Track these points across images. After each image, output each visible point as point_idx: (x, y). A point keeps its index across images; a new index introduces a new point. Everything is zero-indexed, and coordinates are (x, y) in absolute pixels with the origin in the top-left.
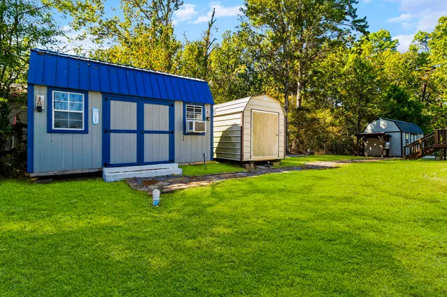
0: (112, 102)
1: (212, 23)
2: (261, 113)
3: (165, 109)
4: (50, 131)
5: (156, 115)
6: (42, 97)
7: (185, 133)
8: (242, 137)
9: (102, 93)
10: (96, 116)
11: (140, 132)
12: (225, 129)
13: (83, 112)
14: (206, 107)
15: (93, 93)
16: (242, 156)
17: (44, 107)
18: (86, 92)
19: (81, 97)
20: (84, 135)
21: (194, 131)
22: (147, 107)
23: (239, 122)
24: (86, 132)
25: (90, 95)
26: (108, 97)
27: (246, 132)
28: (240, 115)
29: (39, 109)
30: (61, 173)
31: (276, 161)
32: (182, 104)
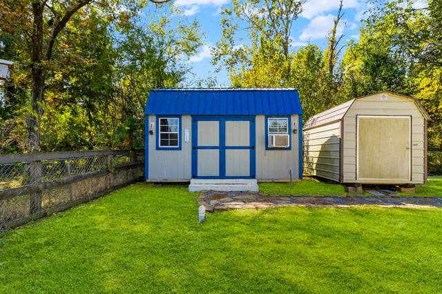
0: (199, 123)
1: (339, 19)
2: (375, 119)
3: (246, 125)
4: (158, 148)
5: (237, 131)
6: (153, 123)
7: (267, 148)
8: (341, 151)
9: (192, 116)
10: (187, 135)
11: (222, 148)
12: (323, 141)
13: (178, 132)
14: (292, 118)
15: (185, 117)
16: (341, 175)
17: (154, 131)
18: (180, 116)
19: (177, 121)
20: (179, 151)
21: (274, 146)
22: (229, 124)
23: (338, 133)
24: (180, 149)
25: (183, 117)
26: (195, 119)
27: (347, 145)
28: (338, 125)
29: (151, 132)
30: (164, 181)
31: (406, 186)
32: (263, 117)
